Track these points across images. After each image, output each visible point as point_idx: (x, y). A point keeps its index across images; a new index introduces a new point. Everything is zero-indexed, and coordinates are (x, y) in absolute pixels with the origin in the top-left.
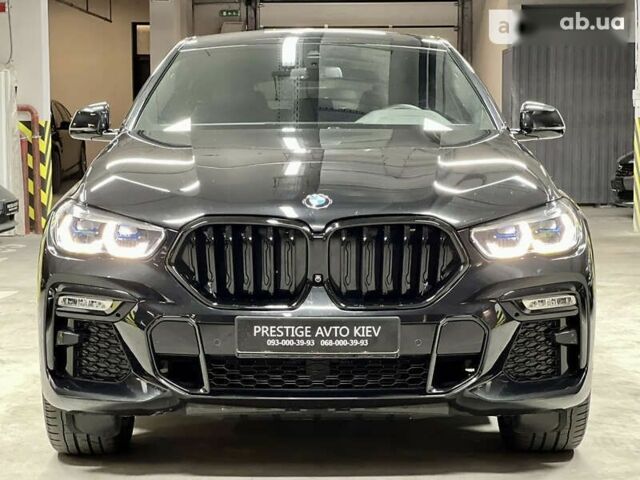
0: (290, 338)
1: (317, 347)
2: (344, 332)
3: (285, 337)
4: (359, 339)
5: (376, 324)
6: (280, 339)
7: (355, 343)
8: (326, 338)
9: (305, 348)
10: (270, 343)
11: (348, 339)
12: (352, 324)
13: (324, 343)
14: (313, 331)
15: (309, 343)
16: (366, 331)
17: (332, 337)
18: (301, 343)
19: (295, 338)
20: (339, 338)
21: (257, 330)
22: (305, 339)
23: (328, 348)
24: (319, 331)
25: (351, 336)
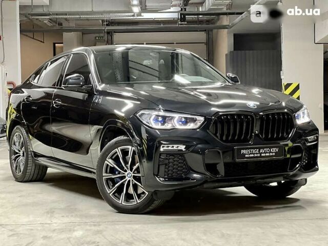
0: (252, 154)
1: (261, 157)
2: (268, 150)
3: (251, 154)
4: (272, 153)
5: (277, 147)
6: (249, 154)
7: (271, 154)
8: (263, 153)
9: (257, 157)
10: (246, 156)
11: (269, 153)
12: (270, 148)
13: (262, 155)
14: (259, 151)
15: (258, 155)
16: (274, 150)
17: (265, 153)
18: (256, 155)
19: (254, 154)
20: (267, 153)
21: (242, 151)
22: (257, 154)
23: (264, 157)
24: (261, 151)
25: (270, 152)
